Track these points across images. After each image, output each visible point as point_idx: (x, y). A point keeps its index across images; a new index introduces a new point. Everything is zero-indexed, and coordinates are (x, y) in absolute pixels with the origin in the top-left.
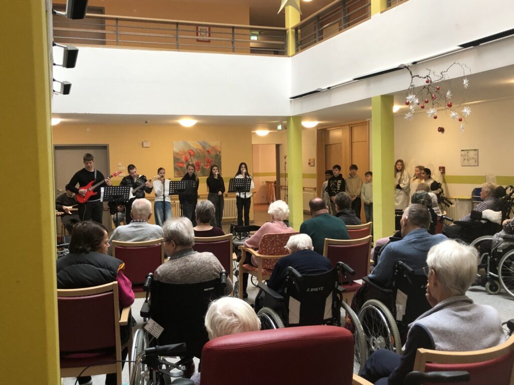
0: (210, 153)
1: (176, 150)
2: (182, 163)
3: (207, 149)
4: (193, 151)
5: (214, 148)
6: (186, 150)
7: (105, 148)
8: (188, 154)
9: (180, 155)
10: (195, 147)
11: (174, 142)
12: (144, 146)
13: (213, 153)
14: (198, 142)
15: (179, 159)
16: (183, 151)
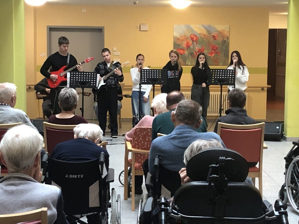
0: (216, 39)
1: (177, 34)
2: (183, 49)
3: (213, 34)
4: (195, 36)
5: (220, 33)
6: (188, 35)
7: (100, 30)
8: (190, 39)
9: (180, 40)
10: (199, 32)
11: (175, 26)
12: (141, 30)
13: (220, 39)
14: (203, 26)
15: (179, 45)
16: (185, 36)
